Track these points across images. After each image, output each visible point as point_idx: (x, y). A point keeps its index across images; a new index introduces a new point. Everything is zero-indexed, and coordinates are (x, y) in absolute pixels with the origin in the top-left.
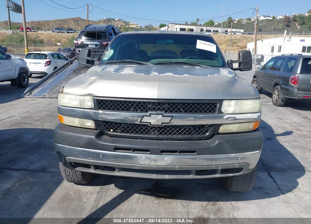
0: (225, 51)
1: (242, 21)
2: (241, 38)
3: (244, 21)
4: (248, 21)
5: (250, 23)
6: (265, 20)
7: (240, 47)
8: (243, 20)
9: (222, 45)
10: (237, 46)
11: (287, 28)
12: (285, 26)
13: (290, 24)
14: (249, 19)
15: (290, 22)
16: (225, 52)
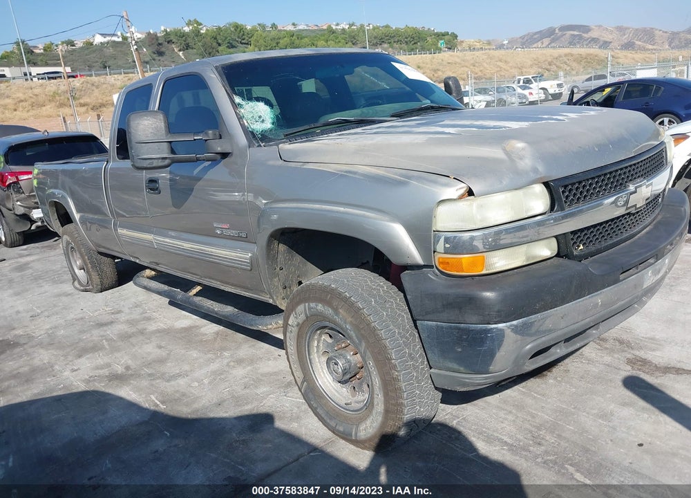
0: (64, 118)
1: (56, 48)
2: (85, 85)
3: (60, 47)
4: (70, 48)
5: (74, 50)
6: (108, 43)
7: (91, 106)
8: (57, 46)
9: (44, 108)
10: (82, 105)
11: (160, 58)
12: (154, 53)
13: (163, 49)
14: (71, 43)
15: (160, 44)
16: (65, 122)
